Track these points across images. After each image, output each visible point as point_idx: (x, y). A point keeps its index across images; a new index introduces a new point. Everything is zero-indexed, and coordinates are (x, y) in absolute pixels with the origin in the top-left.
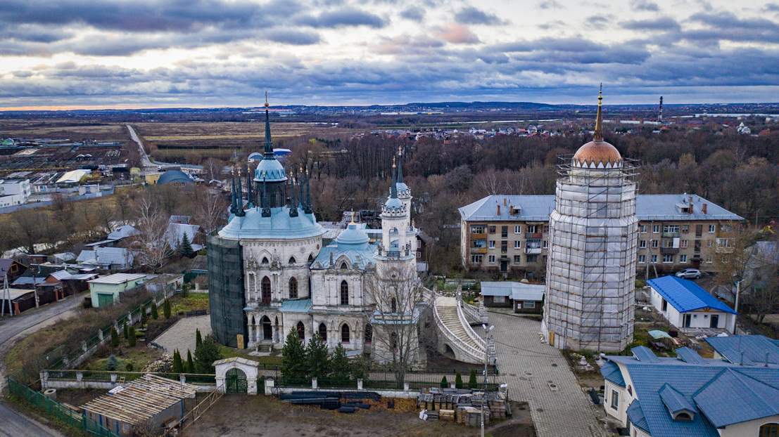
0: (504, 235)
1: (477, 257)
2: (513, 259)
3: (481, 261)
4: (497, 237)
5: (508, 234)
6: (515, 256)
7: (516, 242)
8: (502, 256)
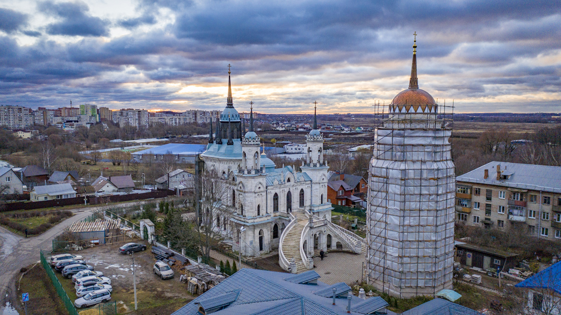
0: (489, 199)
1: (463, 215)
2: (496, 223)
3: (466, 219)
4: (482, 199)
5: (492, 198)
6: (499, 221)
7: (500, 207)
8: (486, 219)
